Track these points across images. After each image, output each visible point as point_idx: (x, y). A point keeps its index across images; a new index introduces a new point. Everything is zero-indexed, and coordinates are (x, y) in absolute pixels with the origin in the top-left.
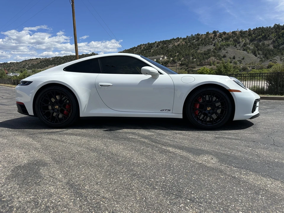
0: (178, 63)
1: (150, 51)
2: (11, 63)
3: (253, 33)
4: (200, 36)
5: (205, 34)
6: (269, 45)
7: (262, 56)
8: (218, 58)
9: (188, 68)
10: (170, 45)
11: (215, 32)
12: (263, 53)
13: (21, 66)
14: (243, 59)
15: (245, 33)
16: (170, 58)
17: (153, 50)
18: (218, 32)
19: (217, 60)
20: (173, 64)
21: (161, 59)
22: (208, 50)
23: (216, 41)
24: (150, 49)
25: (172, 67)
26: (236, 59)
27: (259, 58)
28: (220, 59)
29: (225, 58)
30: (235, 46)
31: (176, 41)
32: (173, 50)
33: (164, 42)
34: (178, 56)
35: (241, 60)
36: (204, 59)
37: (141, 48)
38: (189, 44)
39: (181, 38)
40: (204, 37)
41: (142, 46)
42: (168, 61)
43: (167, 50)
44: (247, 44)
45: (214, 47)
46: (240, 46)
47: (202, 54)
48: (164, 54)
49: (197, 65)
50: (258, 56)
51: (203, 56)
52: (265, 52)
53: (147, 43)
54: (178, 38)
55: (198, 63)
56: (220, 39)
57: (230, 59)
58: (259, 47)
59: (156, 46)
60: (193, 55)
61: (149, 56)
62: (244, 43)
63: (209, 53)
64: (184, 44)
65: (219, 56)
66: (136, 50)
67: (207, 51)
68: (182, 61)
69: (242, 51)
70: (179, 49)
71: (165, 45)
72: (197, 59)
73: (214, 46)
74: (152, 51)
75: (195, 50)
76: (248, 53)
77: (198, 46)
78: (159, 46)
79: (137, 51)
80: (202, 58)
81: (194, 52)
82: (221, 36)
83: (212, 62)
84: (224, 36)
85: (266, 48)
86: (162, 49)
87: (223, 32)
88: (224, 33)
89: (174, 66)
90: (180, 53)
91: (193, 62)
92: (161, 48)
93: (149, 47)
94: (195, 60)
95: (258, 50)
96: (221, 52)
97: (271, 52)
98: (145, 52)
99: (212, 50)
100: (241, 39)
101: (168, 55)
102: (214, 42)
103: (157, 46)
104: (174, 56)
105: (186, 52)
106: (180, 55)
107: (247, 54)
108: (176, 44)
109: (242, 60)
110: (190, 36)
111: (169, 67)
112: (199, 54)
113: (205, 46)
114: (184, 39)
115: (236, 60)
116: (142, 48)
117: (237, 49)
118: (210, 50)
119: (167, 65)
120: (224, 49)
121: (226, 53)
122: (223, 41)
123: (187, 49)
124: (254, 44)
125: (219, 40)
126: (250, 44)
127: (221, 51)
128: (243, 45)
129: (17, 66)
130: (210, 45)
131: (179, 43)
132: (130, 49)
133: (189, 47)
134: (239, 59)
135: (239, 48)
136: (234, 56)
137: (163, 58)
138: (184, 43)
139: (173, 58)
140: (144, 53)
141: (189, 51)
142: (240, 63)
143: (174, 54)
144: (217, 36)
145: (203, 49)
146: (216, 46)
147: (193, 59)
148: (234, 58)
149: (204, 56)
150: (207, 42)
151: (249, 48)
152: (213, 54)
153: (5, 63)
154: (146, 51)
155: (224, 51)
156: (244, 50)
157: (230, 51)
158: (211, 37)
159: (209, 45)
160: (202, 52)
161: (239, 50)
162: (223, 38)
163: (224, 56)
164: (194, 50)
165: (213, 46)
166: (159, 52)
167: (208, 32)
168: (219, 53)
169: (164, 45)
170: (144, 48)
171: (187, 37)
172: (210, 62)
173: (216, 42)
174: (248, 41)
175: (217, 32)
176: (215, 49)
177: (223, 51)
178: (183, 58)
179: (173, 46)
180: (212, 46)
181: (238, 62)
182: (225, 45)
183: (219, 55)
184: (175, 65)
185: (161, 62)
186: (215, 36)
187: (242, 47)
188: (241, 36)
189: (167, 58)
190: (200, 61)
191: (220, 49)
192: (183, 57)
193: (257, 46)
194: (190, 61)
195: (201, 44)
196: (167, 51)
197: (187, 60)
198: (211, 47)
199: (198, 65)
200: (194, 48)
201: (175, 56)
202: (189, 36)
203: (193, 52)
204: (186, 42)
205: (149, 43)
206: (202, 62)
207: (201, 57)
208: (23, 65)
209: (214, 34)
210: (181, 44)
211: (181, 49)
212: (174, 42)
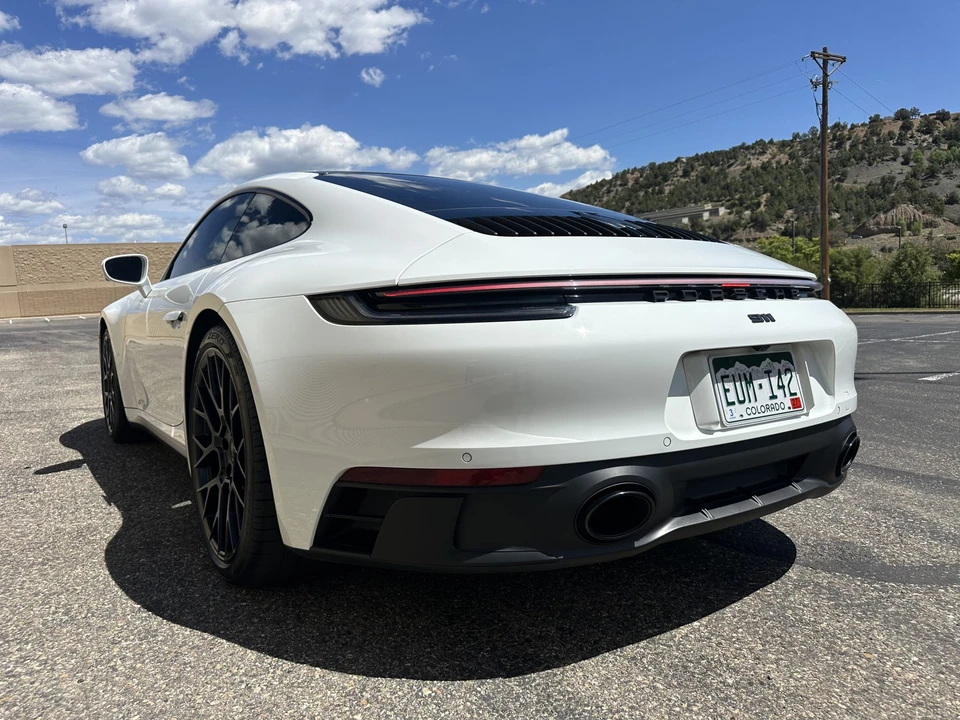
0: (775, 228)
1: (661, 192)
4: (846, 132)
5: (863, 125)
8: (930, 208)
10: (732, 168)
11: (902, 115)
16: (739, 212)
17: (670, 185)
18: (915, 112)
19: (923, 213)
21: (706, 216)
22: (883, 179)
23: (913, 147)
24: (659, 184)
28: (938, 212)
29: (955, 206)
31: (753, 151)
32: (746, 182)
33: (710, 159)
34: (769, 203)
36: (870, 211)
37: (624, 184)
38: (804, 160)
39: (771, 142)
40: (862, 134)
41: (629, 175)
42: (737, 223)
43: (723, 183)
45: (907, 169)
47: (858, 194)
48: (715, 199)
49: (846, 235)
51: (867, 202)
53: (646, 164)
54: (761, 143)
55: (848, 226)
56: (927, 136)
59: (680, 173)
61: (661, 208)
63: (889, 192)
64: (787, 163)
65: (931, 199)
66: (609, 191)
67: (879, 182)
68: (788, 222)
70: (769, 179)
71: (715, 169)
72: (845, 214)
73: (906, 163)
74: (667, 190)
75: (835, 180)
77: (841, 169)
78: (693, 174)
79: (612, 194)
80: (862, 208)
82: (927, 126)
83: (904, 222)
84: (942, 127)
86: (704, 181)
87: (938, 113)
88: (943, 116)
90: (777, 195)
92: (700, 180)
93: (656, 176)
94: (837, 216)
96: (937, 184)
98: (642, 194)
99: (900, 179)
101: (728, 201)
102: (902, 150)
103: (686, 174)
104: (754, 204)
105: (800, 191)
106: (776, 202)
108: (756, 163)
110: (805, 135)
112: (849, 194)
113: (870, 165)
114: (783, 144)
116: (631, 183)
118: (892, 179)
119: (732, 235)
120: (949, 174)
122: (939, 146)
123: (802, 180)
125: (923, 141)
127: (935, 181)
130: (888, 164)
131: (765, 158)
132: (588, 187)
133: (806, 171)
137: (714, 212)
138: (783, 158)
140: (637, 197)
141: (810, 186)
143: (752, 199)
144: (915, 127)
145: (862, 177)
149: (871, 201)
150: (877, 152)
152: (907, 194)
154: (646, 193)
155: (949, 181)
158: (891, 135)
160: (858, 186)
162: (936, 133)
163: (952, 201)
165: (903, 164)
166: (693, 194)
167: (877, 116)
168: (929, 190)
169: (709, 169)
170: (636, 181)
171: (796, 136)
172: (897, 224)
173: (909, 149)
175: (914, 114)
176: (914, 175)
177: (945, 181)
178: (790, 212)
179: (743, 171)
180: (895, 164)
182: (948, 160)
183: (932, 196)
185: (709, 227)
186: (906, 127)
189: (730, 213)
190: (858, 220)
191: (932, 174)
192: (791, 207)
195: (852, 160)
196: (723, 188)
197: (806, 217)
198: (897, 170)
199: (851, 235)
201: (759, 204)
202: (801, 134)
204: (792, 156)
205: (652, 166)
206: (864, 223)
207: (856, 204)
209: (900, 123)
210: (773, 161)
211: (776, 178)
212: (746, 156)
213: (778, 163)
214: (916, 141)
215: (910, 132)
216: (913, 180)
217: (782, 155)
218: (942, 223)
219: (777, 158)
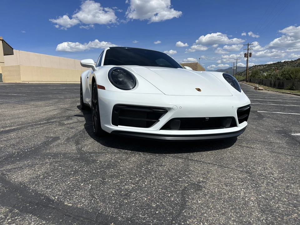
2: (285, 61)
13: (296, 65)
129: (290, 65)
153: (279, 62)
208: (297, 64)
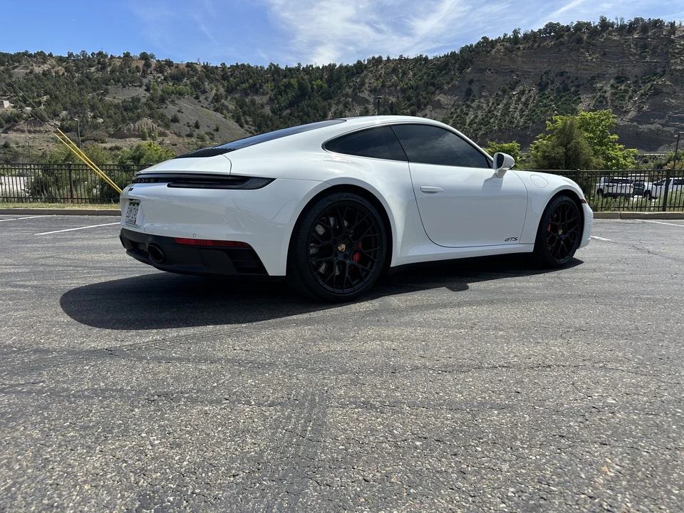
0: (52, 124)
3: (232, 75)
4: (107, 60)
5: (119, 57)
6: (263, 106)
7: (253, 128)
8: (162, 123)
9: (83, 141)
10: (16, 70)
11: (145, 57)
12: (254, 122)
14: (217, 130)
15: (214, 72)
16: (21, 107)
19: (158, 126)
20: (35, 126)
22: (133, 98)
23: (152, 81)
25: (33, 135)
26: (201, 127)
27: (248, 131)
28: (167, 126)
29: (177, 124)
30: (197, 98)
31: (35, 59)
32: (29, 84)
34: (48, 104)
35: (212, 132)
36: (124, 120)
38: (77, 75)
39: (51, 55)
40: (118, 64)
42: (19, 116)
44: (222, 98)
45: (148, 94)
46: (206, 99)
47: (117, 106)
49: (107, 135)
50: (246, 126)
51: (122, 113)
52: (258, 120)
54: (41, 54)
55: (109, 129)
56: (160, 75)
57: (189, 126)
58: (246, 109)
60: (93, 108)
62: (216, 95)
63: (137, 109)
64: (63, 74)
65: (162, 117)
67: (130, 100)
68: (63, 120)
69: (211, 112)
70: (49, 84)
72: (107, 120)
73: (148, 90)
75: (98, 94)
76: (225, 118)
77: (104, 86)
80: (118, 117)
81: (96, 100)
82: (160, 68)
83: (146, 130)
84: (169, 71)
85: (259, 111)
87: (166, 61)
88: (169, 63)
89: (40, 131)
90: (54, 98)
91: (96, 127)
94: (101, 120)
95: (245, 113)
96: (166, 108)
97: (269, 122)
99: (144, 100)
100: (206, 83)
101: (14, 96)
102: (145, 81)
104: (35, 102)
105: (73, 97)
106: (54, 103)
107: (224, 120)
108: (38, 70)
109: (215, 133)
110: (77, 55)
111: (23, 131)
112: (110, 105)
113: (124, 87)
114: (61, 59)
115: (202, 131)
117: (202, 106)
118: (139, 100)
119: (14, 126)
120: (173, 102)
121: (179, 111)
122: (167, 83)
123: (75, 90)
124: (235, 99)
125: (159, 77)
126: (226, 98)
127: (165, 106)
128: (214, 99)
130: (137, 88)
131: (46, 67)
133: (79, 84)
134: (207, 130)
135: (206, 104)
136: (197, 122)
138: (61, 70)
139: (33, 107)
141: (81, 95)
142: (212, 139)
143: (34, 98)
144: (152, 68)
145: (118, 96)
146: (151, 91)
147: (94, 117)
148: (197, 126)
149: (125, 113)
150: (129, 79)
151: (227, 108)
152: (148, 112)
155: (173, 107)
156: (216, 110)
157: (187, 109)
158: (137, 67)
159: (135, 86)
160: (116, 101)
161: (206, 108)
162: (166, 74)
163: (175, 120)
164: (95, 94)
165: (145, 90)
167: (128, 53)
168: (161, 111)
171: (70, 55)
172: (142, 131)
173: (149, 81)
174: (222, 90)
175: (152, 58)
176: (152, 99)
177: (170, 106)
178: (64, 113)
179: (26, 74)
180: (141, 90)
181: (207, 137)
182: (173, 93)
183: (162, 115)
184: (42, 129)
186: (148, 65)
187: (211, 102)
188: (208, 77)
189: (14, 107)
190: (116, 125)
191: (163, 100)
192: (65, 109)
193: (241, 104)
194: (87, 122)
195: (112, 81)
197: (77, 118)
198: (141, 92)
199: (111, 136)
200: (94, 90)
201: (40, 103)
202: (74, 54)
203: (93, 98)
204: (67, 69)
206: (120, 129)
207: (115, 114)
209: (143, 62)
210: (52, 70)
211: (54, 85)
212: (29, 62)
213: (56, 72)
214: (154, 76)
215: (149, 69)
216: (151, 103)
217: (60, 68)
218: (170, 134)
219: (56, 69)
